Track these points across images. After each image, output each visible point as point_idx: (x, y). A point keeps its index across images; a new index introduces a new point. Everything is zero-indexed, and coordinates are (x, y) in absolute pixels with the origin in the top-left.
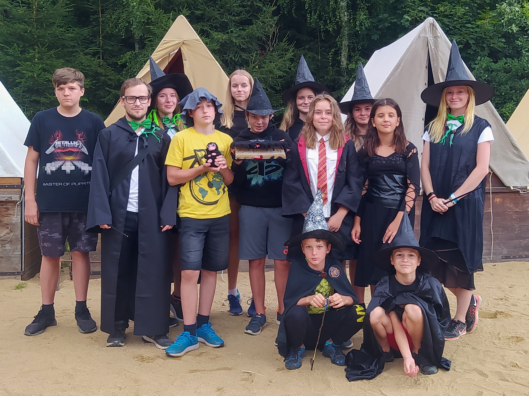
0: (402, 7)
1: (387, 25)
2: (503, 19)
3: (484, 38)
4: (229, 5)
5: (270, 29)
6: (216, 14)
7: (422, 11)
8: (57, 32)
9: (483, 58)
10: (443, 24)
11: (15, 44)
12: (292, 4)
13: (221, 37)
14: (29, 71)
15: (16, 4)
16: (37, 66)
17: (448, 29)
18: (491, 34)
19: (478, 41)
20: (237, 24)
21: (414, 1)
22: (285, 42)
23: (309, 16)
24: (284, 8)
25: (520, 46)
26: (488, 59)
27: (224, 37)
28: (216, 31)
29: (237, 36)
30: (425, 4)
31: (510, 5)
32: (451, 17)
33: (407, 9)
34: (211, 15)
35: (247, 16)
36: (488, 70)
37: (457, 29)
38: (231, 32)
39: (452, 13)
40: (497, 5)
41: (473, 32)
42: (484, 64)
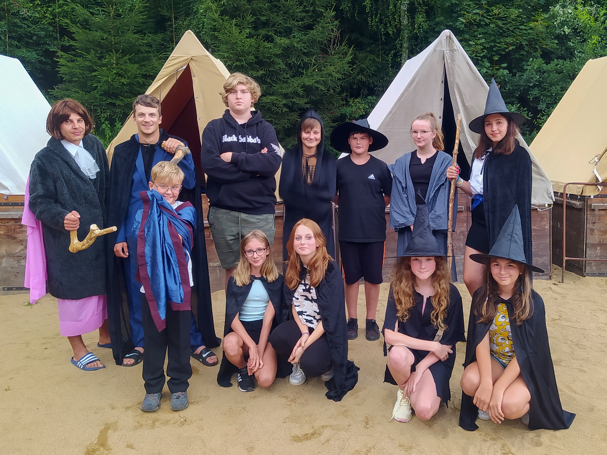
0: (458, 10)
2: (556, 21)
3: (537, 40)
4: (292, 11)
5: (331, 33)
6: (279, 19)
7: (476, 13)
8: (131, 39)
9: (535, 59)
10: (497, 26)
11: (92, 51)
12: (354, 7)
13: (284, 41)
14: (104, 76)
15: (97, 12)
16: (112, 71)
17: (502, 32)
18: (544, 36)
19: (532, 43)
20: (300, 29)
21: (469, 4)
22: (344, 46)
23: (370, 20)
24: (347, 12)
25: (573, 47)
26: (540, 60)
27: (286, 43)
28: (280, 36)
29: (299, 41)
30: (480, 7)
31: (564, 7)
32: (504, 19)
33: (463, 12)
34: (276, 20)
35: (309, 21)
36: (539, 71)
37: (511, 31)
38: (294, 37)
39: (505, 16)
40: (550, 7)
41: (526, 34)
42: (536, 66)
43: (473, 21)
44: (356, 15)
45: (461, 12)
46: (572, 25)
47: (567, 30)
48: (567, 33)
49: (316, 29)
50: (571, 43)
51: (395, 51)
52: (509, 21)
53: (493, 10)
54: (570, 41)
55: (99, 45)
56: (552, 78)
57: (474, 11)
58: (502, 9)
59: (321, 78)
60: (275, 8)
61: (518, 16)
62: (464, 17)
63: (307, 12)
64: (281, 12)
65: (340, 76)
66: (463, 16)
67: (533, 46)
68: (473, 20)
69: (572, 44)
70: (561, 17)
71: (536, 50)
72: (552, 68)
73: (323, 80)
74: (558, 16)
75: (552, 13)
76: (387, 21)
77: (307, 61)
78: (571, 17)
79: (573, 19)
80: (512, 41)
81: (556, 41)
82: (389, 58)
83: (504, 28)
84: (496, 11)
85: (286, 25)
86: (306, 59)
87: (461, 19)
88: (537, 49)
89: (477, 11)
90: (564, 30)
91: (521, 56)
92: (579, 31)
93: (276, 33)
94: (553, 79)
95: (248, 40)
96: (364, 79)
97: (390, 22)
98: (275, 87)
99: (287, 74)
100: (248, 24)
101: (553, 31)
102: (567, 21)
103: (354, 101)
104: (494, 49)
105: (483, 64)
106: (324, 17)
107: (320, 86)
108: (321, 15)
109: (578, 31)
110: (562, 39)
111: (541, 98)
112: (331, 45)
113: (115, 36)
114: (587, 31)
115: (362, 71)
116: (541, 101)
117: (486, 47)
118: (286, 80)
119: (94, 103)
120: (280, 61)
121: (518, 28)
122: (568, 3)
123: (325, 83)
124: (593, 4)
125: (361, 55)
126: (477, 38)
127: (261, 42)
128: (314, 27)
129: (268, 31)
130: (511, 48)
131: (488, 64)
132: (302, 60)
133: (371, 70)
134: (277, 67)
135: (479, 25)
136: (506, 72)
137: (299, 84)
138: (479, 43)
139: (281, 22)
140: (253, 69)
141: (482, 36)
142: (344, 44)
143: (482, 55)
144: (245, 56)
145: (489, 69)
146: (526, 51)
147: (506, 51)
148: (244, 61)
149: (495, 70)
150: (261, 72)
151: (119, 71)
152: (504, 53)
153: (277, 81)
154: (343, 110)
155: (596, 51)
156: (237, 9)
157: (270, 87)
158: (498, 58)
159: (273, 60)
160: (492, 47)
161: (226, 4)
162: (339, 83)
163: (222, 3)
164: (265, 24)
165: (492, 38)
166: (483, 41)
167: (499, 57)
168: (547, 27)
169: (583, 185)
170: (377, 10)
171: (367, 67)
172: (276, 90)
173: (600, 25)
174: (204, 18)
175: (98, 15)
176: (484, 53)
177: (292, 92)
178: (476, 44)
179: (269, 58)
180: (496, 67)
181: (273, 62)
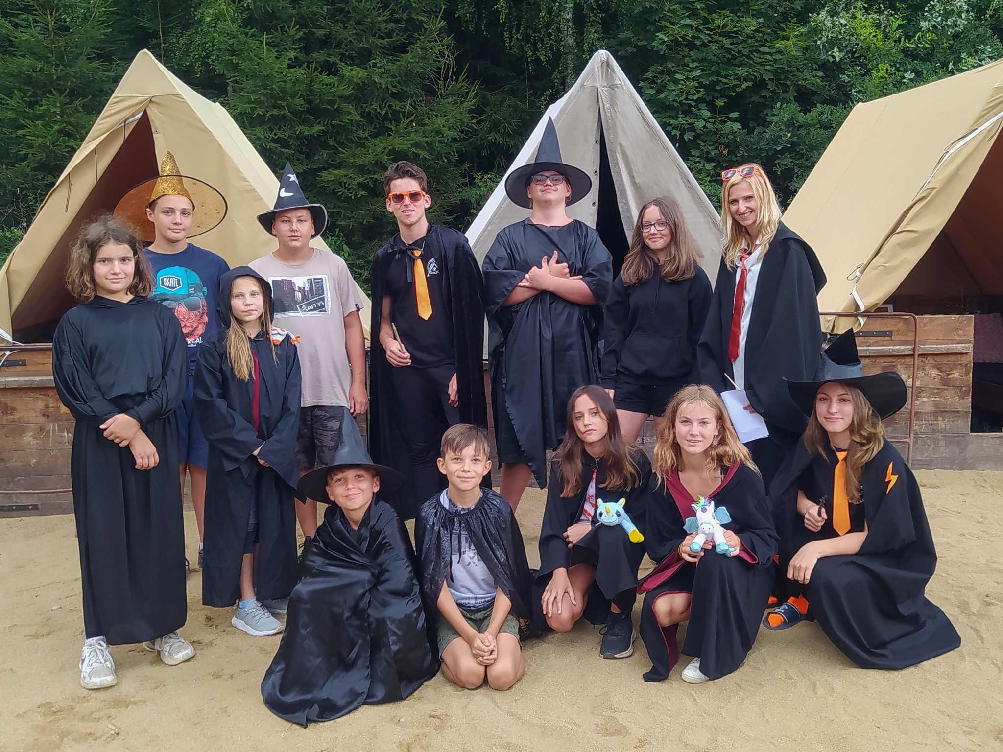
0: (655, 20)
1: (630, 49)
2: (820, 39)
3: (788, 71)
4: (369, 20)
5: (440, 59)
6: (348, 35)
7: (687, 25)
8: (85, 70)
9: (785, 105)
10: (722, 47)
11: (15, 91)
12: (480, 15)
13: (356, 73)
14: (38, 136)
15: (25, 24)
16: (52, 128)
17: (730, 57)
18: (800, 64)
19: (779, 76)
20: (386, 52)
21: (674, 9)
22: (463, 81)
23: (508, 36)
24: (467, 22)
25: (848, 84)
26: (794, 107)
27: (360, 75)
28: (350, 65)
29: (384, 73)
30: (694, 14)
31: (834, 14)
32: (734, 35)
33: (663, 23)
34: (342, 36)
35: (402, 38)
36: (792, 124)
37: (744, 55)
38: (374, 65)
39: (735, 29)
40: (810, 15)
41: (771, 61)
42: (786, 115)
43: (680, 39)
44: (483, 27)
45: (660, 23)
46: (847, 46)
47: (838, 53)
48: (838, 60)
49: (412, 52)
50: (845, 76)
51: (551, 91)
52: (741, 38)
53: (714, 20)
54: (844, 74)
55: (29, 81)
56: (813, 137)
57: (682, 22)
58: (730, 18)
59: (423, 137)
60: (340, 14)
61: (757, 31)
62: (666, 32)
63: (397, 21)
64: (352, 22)
65: (454, 134)
66: (664, 31)
67: (782, 82)
68: (680, 37)
69: (847, 78)
70: (829, 31)
71: (786, 89)
72: (812, 120)
73: (427, 142)
74: (824, 29)
75: (813, 25)
76: (536, 38)
77: (398, 109)
78: (845, 32)
79: (849, 35)
80: (746, 74)
81: (821, 74)
82: (541, 103)
83: (734, 51)
84: (718, 22)
85: (361, 45)
86: (396, 105)
87: (660, 35)
88: (788, 86)
89: (688, 21)
90: (833, 54)
91: (763, 100)
92: (858, 55)
93: (343, 58)
94: (815, 137)
95: (292, 70)
96: (500, 140)
97: (542, 40)
98: (343, 153)
99: (364, 130)
100: (294, 43)
101: (816, 55)
102: (839, 39)
103: (483, 178)
104: (718, 87)
105: (699, 114)
106: (426, 30)
107: (421, 152)
108: (419, 27)
109: (856, 55)
110: (831, 69)
111: (796, 171)
112: (440, 80)
113: (57, 66)
114: (871, 55)
115: (495, 126)
116: (795, 176)
117: (704, 83)
118: (362, 141)
119: (23, 183)
120: (351, 108)
121: (758, 52)
122: (841, 8)
123: (430, 147)
124: (883, 8)
125: (494, 98)
126: (688, 68)
127: (316, 73)
128: (409, 49)
129: (329, 55)
130: (744, 86)
131: (707, 114)
132: (390, 106)
133: (511, 125)
134: (345, 118)
135: (691, 46)
136: (737, 126)
137: (385, 148)
138: (691, 77)
139: (352, 40)
140: (303, 122)
141: (696, 64)
142: (461, 78)
143: (695, 97)
144: (287, 100)
145: (709, 122)
146: (771, 91)
147: (738, 90)
148: (286, 108)
149: (718, 124)
150: (318, 128)
151: (64, 127)
152: (733, 94)
153: (348, 144)
154: (464, 193)
155: (886, 89)
156: (273, 15)
157: (336, 154)
158: (724, 102)
159: (339, 107)
160: (713, 84)
161: (252, 6)
162: (455, 145)
163: (245, 5)
164: (325, 43)
165: (713, 69)
166: (698, 72)
167: (726, 100)
168: (806, 49)
169: (834, 316)
170: (519, 19)
171: (505, 119)
172: (346, 160)
173: (893, 44)
174: (214, 32)
175: (27, 27)
176: (700, 95)
177: (373, 162)
178: (687, 79)
179: (331, 103)
180: (720, 119)
181: (338, 110)
